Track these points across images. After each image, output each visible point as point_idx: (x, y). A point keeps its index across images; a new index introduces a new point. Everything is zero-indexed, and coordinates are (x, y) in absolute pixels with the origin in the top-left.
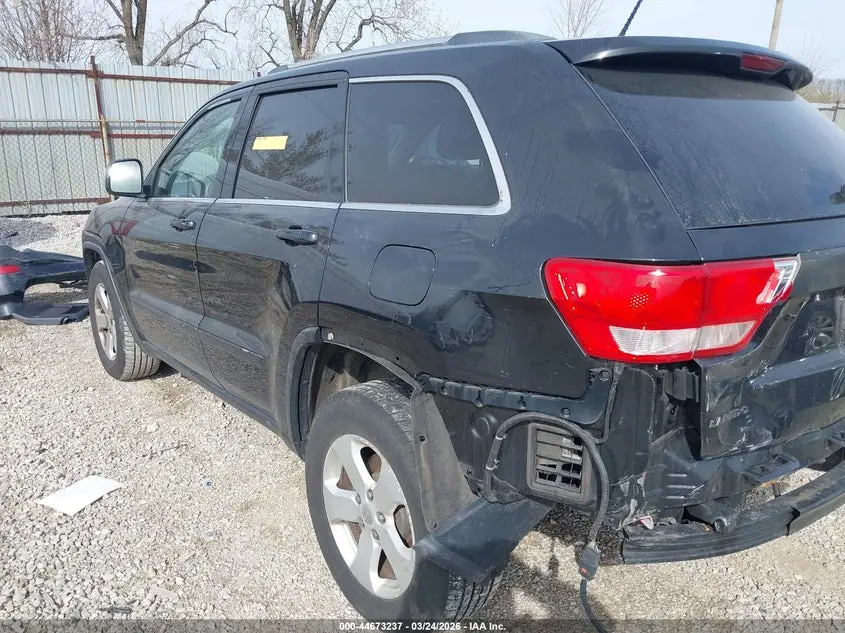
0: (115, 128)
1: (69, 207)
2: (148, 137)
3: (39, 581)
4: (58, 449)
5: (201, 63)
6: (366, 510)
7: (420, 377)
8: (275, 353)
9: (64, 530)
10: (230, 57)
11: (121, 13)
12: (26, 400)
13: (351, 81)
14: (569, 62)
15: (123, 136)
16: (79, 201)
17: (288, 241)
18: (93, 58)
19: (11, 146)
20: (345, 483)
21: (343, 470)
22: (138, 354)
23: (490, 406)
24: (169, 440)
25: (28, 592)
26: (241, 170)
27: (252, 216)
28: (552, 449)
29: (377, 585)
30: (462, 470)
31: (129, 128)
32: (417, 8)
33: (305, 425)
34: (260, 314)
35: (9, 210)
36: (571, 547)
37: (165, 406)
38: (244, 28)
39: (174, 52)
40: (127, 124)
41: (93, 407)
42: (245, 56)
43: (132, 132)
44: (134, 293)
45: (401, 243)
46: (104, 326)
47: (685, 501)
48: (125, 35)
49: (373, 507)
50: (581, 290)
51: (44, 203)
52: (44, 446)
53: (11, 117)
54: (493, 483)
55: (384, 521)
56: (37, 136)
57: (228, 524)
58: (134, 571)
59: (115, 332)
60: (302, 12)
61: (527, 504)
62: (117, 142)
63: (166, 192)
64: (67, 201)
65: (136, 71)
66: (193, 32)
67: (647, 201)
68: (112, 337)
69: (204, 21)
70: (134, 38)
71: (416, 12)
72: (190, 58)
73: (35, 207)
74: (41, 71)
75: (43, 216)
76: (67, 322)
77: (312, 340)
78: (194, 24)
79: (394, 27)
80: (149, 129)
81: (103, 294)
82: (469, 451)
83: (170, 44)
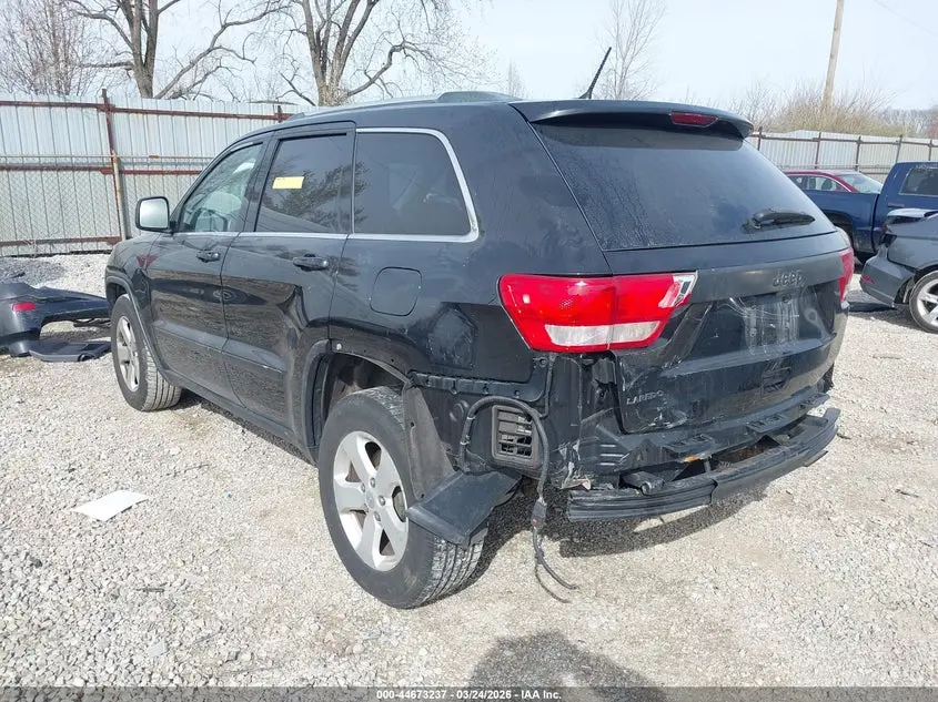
0: (127, 164)
1: (78, 247)
2: (162, 173)
3: (79, 570)
4: (86, 469)
5: (215, 93)
6: (369, 496)
7: (411, 374)
8: (292, 367)
9: (98, 532)
10: (248, 87)
11: (130, 39)
12: (51, 428)
13: (358, 130)
14: (526, 120)
15: (134, 173)
16: (88, 240)
17: (303, 267)
18: (104, 91)
19: (17, 182)
20: (353, 477)
21: (352, 466)
22: (160, 383)
23: (463, 393)
24: (191, 461)
25: (70, 579)
26: (262, 207)
27: (271, 248)
28: (510, 426)
29: (379, 562)
30: (444, 447)
31: (143, 164)
32: (451, 33)
33: (319, 431)
34: (278, 341)
35: (13, 250)
36: (558, 543)
37: (187, 433)
38: (264, 55)
39: (187, 80)
40: (140, 160)
41: (117, 434)
42: (264, 85)
43: (145, 168)
44: (158, 323)
45: (396, 266)
46: (126, 359)
47: (616, 467)
48: (133, 62)
49: (375, 493)
50: (526, 300)
51: (51, 242)
52: (72, 467)
53: (18, 153)
54: (466, 458)
55: (384, 503)
56: (45, 172)
57: (248, 527)
58: (164, 562)
59: (137, 363)
60: (327, 37)
61: (496, 477)
62: (129, 179)
63: (191, 227)
64: (76, 241)
65: (149, 104)
66: (209, 58)
67: (574, 230)
68: (134, 370)
69: (220, 47)
70: (143, 66)
71: (450, 38)
72: (205, 87)
73: (42, 246)
74: (50, 105)
75: (50, 255)
76: (84, 359)
77: (324, 351)
78: (209, 51)
79: (427, 54)
80: (162, 164)
81: (126, 328)
82: (447, 431)
83: (183, 72)
